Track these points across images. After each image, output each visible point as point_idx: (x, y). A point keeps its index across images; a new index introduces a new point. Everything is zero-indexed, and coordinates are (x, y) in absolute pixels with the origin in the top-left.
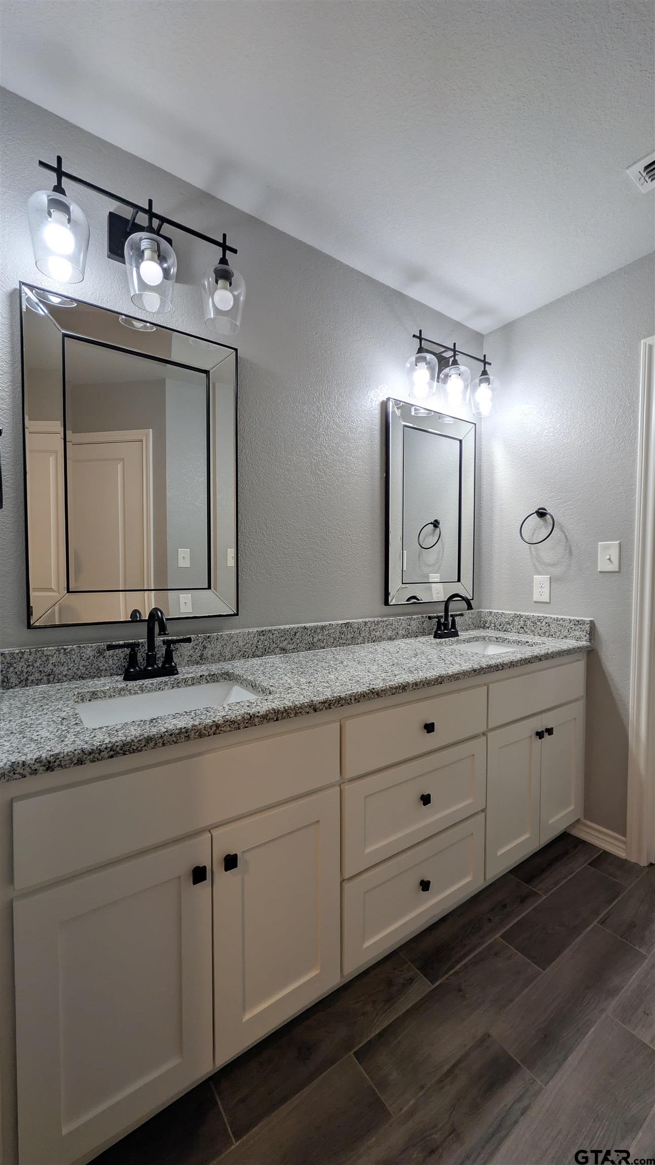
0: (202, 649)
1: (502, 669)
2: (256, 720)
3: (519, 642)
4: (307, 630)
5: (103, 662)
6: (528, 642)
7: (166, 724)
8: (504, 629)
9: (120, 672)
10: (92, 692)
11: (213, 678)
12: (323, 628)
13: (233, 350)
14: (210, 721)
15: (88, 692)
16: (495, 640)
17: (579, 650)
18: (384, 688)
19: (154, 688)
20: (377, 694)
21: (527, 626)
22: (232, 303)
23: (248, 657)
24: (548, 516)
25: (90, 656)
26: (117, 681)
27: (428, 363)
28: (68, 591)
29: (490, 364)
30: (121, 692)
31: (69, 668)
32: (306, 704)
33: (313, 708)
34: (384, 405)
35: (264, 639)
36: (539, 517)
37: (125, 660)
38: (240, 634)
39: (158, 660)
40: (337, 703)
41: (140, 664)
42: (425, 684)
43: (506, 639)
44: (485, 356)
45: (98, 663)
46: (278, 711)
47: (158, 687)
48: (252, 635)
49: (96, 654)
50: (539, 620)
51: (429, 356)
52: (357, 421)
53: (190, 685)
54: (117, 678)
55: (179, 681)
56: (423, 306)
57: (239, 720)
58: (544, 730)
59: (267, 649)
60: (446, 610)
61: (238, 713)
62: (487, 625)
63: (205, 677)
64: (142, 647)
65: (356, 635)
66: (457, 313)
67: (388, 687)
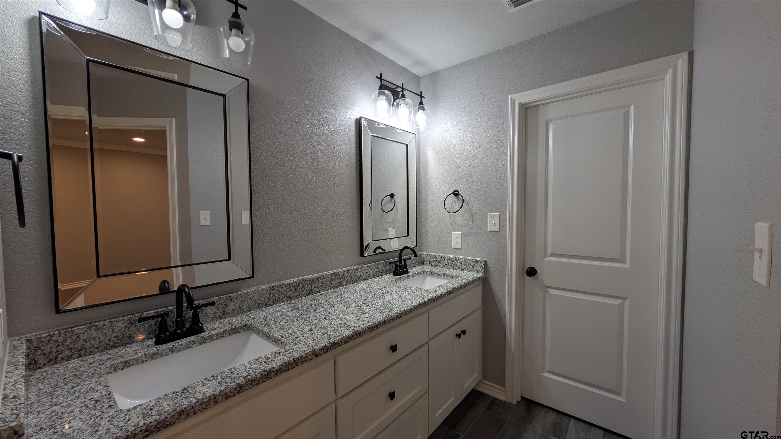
0: (224, 307)
1: (437, 300)
2: (272, 374)
3: (445, 275)
4: (307, 281)
5: (135, 331)
6: (450, 275)
7: (197, 394)
8: (435, 265)
9: (151, 336)
10: (124, 362)
11: (234, 331)
12: (318, 278)
13: (245, 80)
14: (235, 384)
15: (120, 362)
16: (431, 273)
17: (479, 279)
18: (364, 329)
19: (183, 347)
20: (360, 334)
21: (449, 263)
22: (244, 47)
23: (262, 307)
24: (460, 196)
25: (121, 328)
26: (149, 346)
27: (386, 96)
28: (98, 276)
29: (424, 98)
30: (152, 356)
31: (101, 340)
32: (310, 353)
33: (315, 354)
34: (358, 122)
35: (274, 292)
36: (454, 196)
37: (155, 326)
38: (256, 291)
39: (186, 321)
40: (332, 347)
41: (169, 327)
42: (391, 320)
43: (437, 273)
44: (421, 92)
45: (129, 332)
46: (289, 363)
47: (187, 346)
48: (265, 291)
49: (127, 325)
50: (456, 260)
51: (387, 92)
52: (339, 132)
53: (215, 340)
54: (148, 343)
55: (205, 338)
56: (382, 56)
57: (259, 378)
58: (460, 332)
59: (277, 299)
60: (401, 256)
61: (257, 371)
62: (425, 263)
63: (227, 331)
64: (171, 313)
65: (342, 280)
66: (403, 62)
67: (367, 328)
